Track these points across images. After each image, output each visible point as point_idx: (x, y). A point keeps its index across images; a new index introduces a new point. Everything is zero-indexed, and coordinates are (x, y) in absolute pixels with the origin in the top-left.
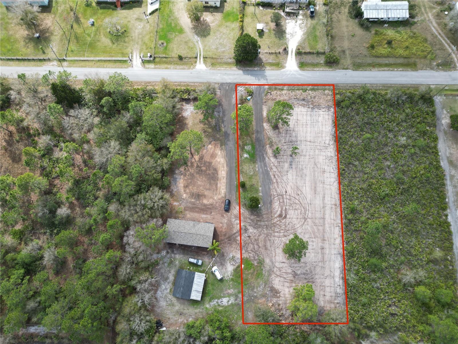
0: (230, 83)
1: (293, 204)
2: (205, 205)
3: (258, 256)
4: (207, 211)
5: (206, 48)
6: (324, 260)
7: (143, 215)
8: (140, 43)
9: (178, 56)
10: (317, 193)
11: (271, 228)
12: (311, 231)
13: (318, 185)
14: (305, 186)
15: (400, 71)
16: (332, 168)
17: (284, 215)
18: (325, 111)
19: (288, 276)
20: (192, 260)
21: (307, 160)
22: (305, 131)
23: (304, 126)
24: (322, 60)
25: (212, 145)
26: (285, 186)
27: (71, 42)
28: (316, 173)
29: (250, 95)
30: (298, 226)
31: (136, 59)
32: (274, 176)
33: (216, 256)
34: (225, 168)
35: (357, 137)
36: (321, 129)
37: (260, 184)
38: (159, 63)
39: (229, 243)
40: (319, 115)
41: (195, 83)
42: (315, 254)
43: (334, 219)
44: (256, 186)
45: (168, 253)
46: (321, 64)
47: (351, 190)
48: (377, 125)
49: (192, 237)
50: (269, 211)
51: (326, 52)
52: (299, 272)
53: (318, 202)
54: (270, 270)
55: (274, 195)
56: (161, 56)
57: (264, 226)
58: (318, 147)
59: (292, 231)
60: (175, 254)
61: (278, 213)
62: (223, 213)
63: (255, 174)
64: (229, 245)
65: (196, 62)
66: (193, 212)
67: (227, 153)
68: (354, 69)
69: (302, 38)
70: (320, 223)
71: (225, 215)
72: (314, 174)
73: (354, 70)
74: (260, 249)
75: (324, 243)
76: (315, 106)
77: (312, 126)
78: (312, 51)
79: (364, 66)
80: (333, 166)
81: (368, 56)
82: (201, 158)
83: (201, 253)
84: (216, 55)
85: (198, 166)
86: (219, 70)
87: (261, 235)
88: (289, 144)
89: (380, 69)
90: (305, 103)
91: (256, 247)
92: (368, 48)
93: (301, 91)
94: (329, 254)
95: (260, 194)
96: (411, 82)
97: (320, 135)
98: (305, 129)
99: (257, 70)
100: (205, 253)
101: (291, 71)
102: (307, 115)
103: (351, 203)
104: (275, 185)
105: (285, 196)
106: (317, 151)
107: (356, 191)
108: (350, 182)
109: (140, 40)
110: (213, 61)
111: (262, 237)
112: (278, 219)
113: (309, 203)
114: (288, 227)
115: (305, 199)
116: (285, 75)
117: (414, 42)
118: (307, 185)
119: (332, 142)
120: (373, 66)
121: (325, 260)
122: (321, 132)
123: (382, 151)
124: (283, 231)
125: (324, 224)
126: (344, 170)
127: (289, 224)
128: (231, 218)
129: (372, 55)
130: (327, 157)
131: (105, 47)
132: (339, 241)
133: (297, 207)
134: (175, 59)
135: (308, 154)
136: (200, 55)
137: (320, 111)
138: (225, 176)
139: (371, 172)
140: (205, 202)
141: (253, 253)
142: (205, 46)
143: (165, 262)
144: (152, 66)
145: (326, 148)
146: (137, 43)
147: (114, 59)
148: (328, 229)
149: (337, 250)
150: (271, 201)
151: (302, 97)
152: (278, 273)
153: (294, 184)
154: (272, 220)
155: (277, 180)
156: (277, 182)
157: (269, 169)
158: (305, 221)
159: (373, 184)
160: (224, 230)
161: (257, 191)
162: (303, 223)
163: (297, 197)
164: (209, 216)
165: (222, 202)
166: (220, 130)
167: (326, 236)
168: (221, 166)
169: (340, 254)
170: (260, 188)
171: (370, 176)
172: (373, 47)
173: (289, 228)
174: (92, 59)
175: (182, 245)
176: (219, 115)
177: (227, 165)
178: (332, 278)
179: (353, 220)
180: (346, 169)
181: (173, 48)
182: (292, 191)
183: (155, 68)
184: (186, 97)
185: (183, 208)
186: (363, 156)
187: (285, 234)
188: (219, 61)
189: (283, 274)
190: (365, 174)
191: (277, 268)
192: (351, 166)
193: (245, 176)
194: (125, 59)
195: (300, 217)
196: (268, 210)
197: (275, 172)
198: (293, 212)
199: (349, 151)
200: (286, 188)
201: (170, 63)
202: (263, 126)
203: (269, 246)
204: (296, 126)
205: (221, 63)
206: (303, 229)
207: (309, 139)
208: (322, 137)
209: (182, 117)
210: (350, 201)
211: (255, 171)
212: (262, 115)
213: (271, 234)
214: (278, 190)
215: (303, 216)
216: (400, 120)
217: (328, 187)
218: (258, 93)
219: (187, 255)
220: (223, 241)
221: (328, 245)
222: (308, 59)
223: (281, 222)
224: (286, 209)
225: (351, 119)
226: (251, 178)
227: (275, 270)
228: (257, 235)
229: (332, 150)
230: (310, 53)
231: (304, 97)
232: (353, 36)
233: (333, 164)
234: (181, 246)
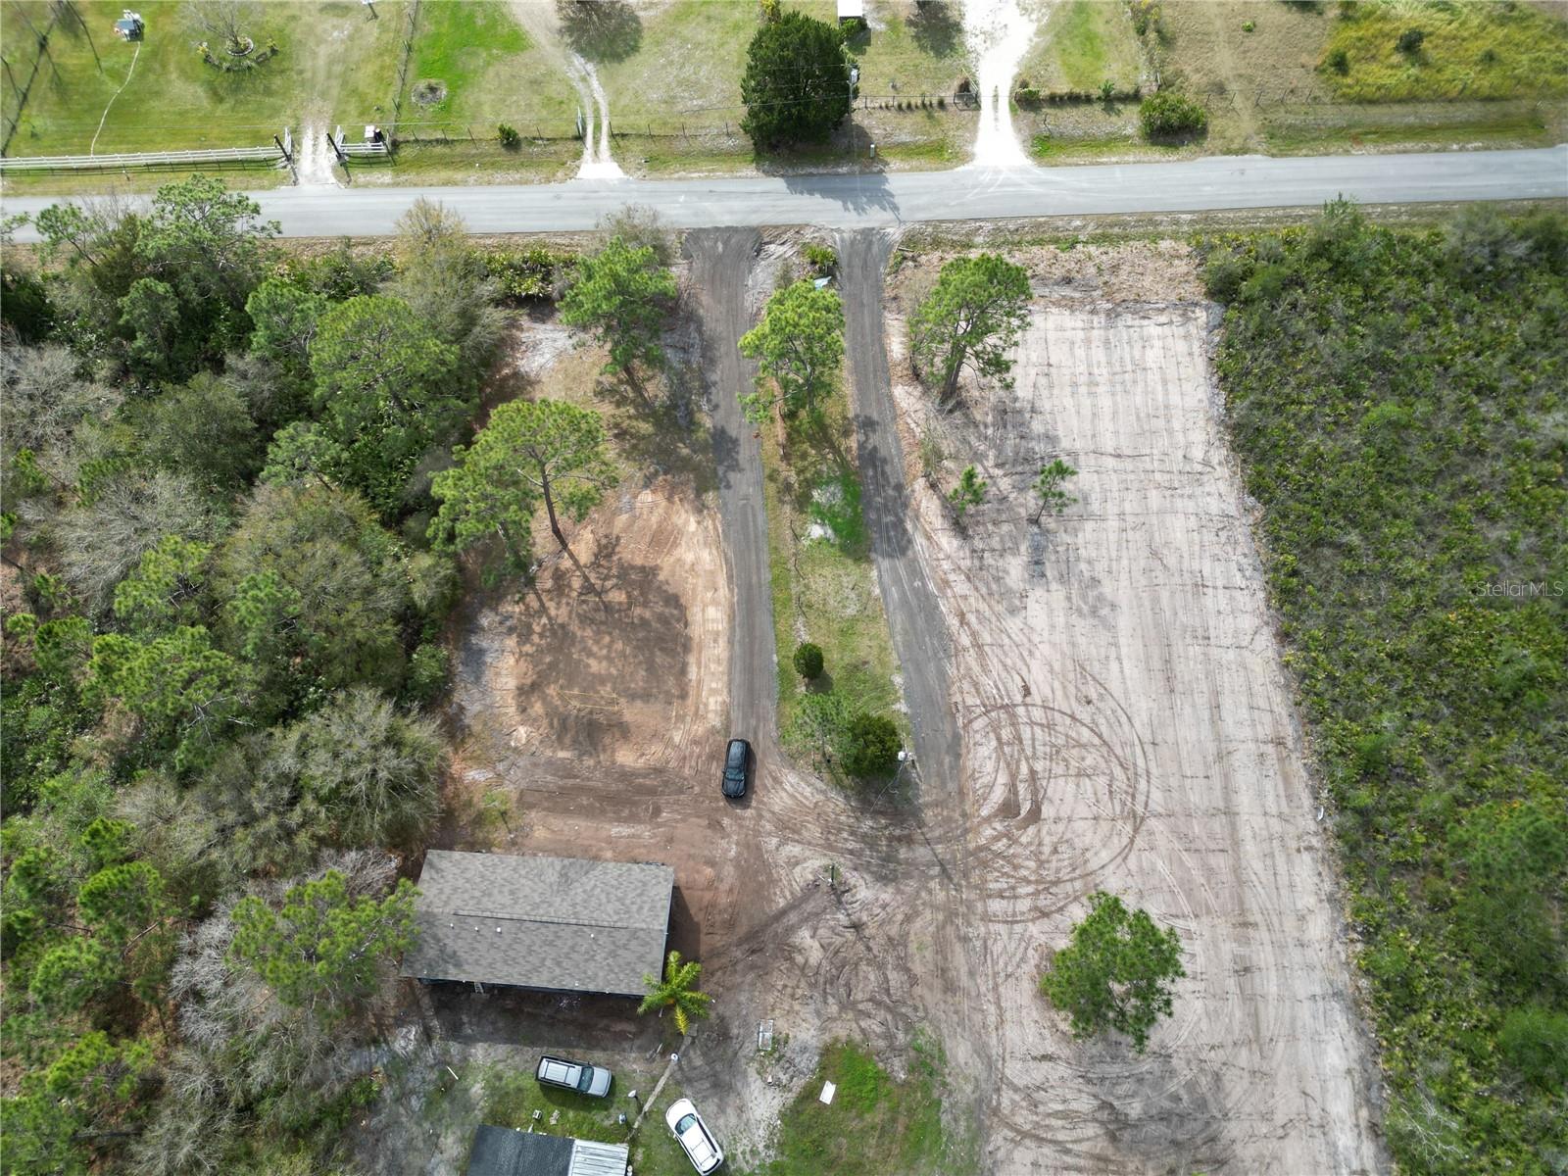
0: (732, 230)
1: (1067, 746)
2: (626, 775)
3: (909, 1027)
4: (635, 804)
5: (624, 101)
6: (1258, 1031)
7: (288, 834)
8: (335, 92)
9: (497, 134)
10: (1179, 688)
11: (966, 875)
12: (1171, 880)
13: (1178, 648)
14: (1119, 659)
15: (1476, 149)
16: (1234, 566)
17: (1026, 807)
18: (1171, 322)
19: (1078, 1133)
20: (554, 1071)
21: (1113, 537)
22: (1087, 411)
23: (1083, 390)
24: (1130, 121)
25: (653, 492)
26: (1020, 664)
27: (33, 102)
28: (1165, 595)
29: (822, 273)
30: (1105, 856)
31: (314, 152)
32: (962, 616)
33: (688, 1041)
34: (723, 591)
35: (1336, 423)
36: (1160, 397)
37: (894, 659)
38: (418, 163)
39: (753, 967)
40: (1145, 342)
41: (574, 233)
42: (1212, 1004)
43: (1280, 815)
44: (879, 670)
45: (427, 1035)
46: (1127, 138)
47: (1347, 666)
48: (1420, 367)
49: (551, 944)
50: (951, 786)
51: (1144, 91)
52: (1135, 1109)
53: (1190, 731)
54: (979, 1101)
55: (967, 708)
56: (422, 137)
57: (929, 865)
58: (1158, 476)
59: (1078, 885)
60: (469, 1041)
61: (998, 795)
62: (717, 810)
63: (868, 613)
64: (751, 976)
65: (578, 155)
66: (566, 811)
67: (727, 525)
68: (1274, 151)
69: (1034, 48)
70: (1212, 836)
71: (726, 821)
72: (1155, 600)
73: (1273, 156)
74: (918, 990)
75: (1247, 941)
76: (1124, 305)
77: (1119, 388)
78: (1080, 90)
79: (1314, 139)
80: (1243, 561)
81: (1327, 100)
82: (606, 550)
83: (606, 1029)
84: (665, 124)
85: (588, 588)
86: (679, 179)
87: (917, 914)
88: (1019, 469)
89: (1389, 148)
90: (1077, 295)
91: (895, 977)
92: (1318, 69)
93: (1052, 247)
94: (1280, 999)
95: (897, 706)
96: (1533, 192)
97: (1161, 423)
98: (1087, 402)
99: (851, 174)
100: (631, 1028)
101: (997, 172)
102: (1088, 341)
103: (1356, 727)
104: (971, 658)
105: (1021, 710)
106: (1154, 495)
107: (1373, 666)
108: (1334, 626)
109: (335, 83)
110: (654, 148)
111: (924, 925)
112: (998, 826)
113: (1147, 737)
114: (1054, 865)
115: (1124, 719)
116: (974, 187)
117: (1519, 37)
118: (1124, 651)
119: (1219, 454)
120: (1352, 135)
121: (1266, 1034)
122: (1162, 412)
123: (1465, 478)
124: (1030, 889)
125: (1236, 843)
126: (1295, 573)
127: (1055, 851)
128: (757, 833)
129: (1344, 95)
130: (1203, 520)
131: (182, 114)
132: (1320, 926)
133: (1089, 761)
134: (485, 147)
135: (1116, 510)
136: (598, 127)
137: (1145, 322)
138: (721, 626)
139: (1428, 575)
140: (626, 757)
141: (882, 1014)
142: (618, 93)
143: (413, 1092)
144: (386, 176)
145: (1197, 478)
146: (323, 95)
147: (214, 155)
148: (1257, 865)
149: (1318, 974)
150: (957, 738)
151: (1058, 273)
152: (1024, 1119)
153: (1063, 654)
154: (966, 831)
155: (974, 635)
156: (978, 646)
157: (931, 586)
158: (1136, 830)
159: (1448, 631)
160: (724, 900)
161: (883, 690)
162: (1125, 841)
163: (1084, 713)
164: (644, 831)
165: (712, 757)
166: (692, 425)
167: (1252, 904)
168: (701, 582)
169: (1337, 995)
170: (898, 680)
171: (1429, 596)
172: (1340, 64)
173: (1058, 870)
174: (118, 159)
175: (504, 991)
176: (687, 362)
177: (730, 578)
178: (1317, 1132)
179: (1383, 814)
180: (1307, 570)
181: (479, 104)
182: (1057, 685)
183: (396, 185)
184: (534, 290)
185: (514, 796)
186: (1377, 504)
187: (1043, 902)
188: (683, 145)
189: (1053, 1122)
190: (1403, 588)
191: (1016, 1089)
192: (1327, 552)
193: (822, 622)
194: (261, 153)
195: (1107, 809)
196: (943, 784)
197: (965, 597)
198: (1071, 787)
199: (1310, 487)
200: (1024, 673)
201: (466, 162)
202: (891, 397)
203: (964, 970)
204: (1045, 393)
205: (687, 154)
206: (1130, 874)
207: (1108, 444)
208: (1170, 432)
209: (516, 375)
210: (1351, 720)
211: (865, 598)
212: (884, 351)
213: (970, 905)
214: (987, 683)
215: (1123, 804)
216: (1521, 344)
217: (1231, 655)
218: (857, 262)
219: (532, 1043)
220: (719, 955)
221: (1268, 948)
222: (1069, 120)
223: (1013, 841)
224: (1033, 772)
225: (1297, 351)
226: (847, 631)
227: (1005, 1102)
228: (900, 917)
229: (1223, 487)
230: (1074, 100)
231: (1069, 271)
232: (1249, 30)
233: (1239, 550)
234: (500, 993)
